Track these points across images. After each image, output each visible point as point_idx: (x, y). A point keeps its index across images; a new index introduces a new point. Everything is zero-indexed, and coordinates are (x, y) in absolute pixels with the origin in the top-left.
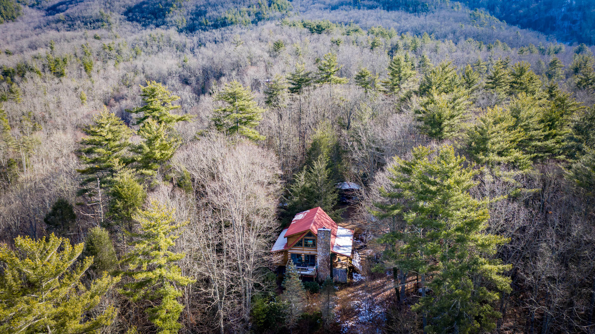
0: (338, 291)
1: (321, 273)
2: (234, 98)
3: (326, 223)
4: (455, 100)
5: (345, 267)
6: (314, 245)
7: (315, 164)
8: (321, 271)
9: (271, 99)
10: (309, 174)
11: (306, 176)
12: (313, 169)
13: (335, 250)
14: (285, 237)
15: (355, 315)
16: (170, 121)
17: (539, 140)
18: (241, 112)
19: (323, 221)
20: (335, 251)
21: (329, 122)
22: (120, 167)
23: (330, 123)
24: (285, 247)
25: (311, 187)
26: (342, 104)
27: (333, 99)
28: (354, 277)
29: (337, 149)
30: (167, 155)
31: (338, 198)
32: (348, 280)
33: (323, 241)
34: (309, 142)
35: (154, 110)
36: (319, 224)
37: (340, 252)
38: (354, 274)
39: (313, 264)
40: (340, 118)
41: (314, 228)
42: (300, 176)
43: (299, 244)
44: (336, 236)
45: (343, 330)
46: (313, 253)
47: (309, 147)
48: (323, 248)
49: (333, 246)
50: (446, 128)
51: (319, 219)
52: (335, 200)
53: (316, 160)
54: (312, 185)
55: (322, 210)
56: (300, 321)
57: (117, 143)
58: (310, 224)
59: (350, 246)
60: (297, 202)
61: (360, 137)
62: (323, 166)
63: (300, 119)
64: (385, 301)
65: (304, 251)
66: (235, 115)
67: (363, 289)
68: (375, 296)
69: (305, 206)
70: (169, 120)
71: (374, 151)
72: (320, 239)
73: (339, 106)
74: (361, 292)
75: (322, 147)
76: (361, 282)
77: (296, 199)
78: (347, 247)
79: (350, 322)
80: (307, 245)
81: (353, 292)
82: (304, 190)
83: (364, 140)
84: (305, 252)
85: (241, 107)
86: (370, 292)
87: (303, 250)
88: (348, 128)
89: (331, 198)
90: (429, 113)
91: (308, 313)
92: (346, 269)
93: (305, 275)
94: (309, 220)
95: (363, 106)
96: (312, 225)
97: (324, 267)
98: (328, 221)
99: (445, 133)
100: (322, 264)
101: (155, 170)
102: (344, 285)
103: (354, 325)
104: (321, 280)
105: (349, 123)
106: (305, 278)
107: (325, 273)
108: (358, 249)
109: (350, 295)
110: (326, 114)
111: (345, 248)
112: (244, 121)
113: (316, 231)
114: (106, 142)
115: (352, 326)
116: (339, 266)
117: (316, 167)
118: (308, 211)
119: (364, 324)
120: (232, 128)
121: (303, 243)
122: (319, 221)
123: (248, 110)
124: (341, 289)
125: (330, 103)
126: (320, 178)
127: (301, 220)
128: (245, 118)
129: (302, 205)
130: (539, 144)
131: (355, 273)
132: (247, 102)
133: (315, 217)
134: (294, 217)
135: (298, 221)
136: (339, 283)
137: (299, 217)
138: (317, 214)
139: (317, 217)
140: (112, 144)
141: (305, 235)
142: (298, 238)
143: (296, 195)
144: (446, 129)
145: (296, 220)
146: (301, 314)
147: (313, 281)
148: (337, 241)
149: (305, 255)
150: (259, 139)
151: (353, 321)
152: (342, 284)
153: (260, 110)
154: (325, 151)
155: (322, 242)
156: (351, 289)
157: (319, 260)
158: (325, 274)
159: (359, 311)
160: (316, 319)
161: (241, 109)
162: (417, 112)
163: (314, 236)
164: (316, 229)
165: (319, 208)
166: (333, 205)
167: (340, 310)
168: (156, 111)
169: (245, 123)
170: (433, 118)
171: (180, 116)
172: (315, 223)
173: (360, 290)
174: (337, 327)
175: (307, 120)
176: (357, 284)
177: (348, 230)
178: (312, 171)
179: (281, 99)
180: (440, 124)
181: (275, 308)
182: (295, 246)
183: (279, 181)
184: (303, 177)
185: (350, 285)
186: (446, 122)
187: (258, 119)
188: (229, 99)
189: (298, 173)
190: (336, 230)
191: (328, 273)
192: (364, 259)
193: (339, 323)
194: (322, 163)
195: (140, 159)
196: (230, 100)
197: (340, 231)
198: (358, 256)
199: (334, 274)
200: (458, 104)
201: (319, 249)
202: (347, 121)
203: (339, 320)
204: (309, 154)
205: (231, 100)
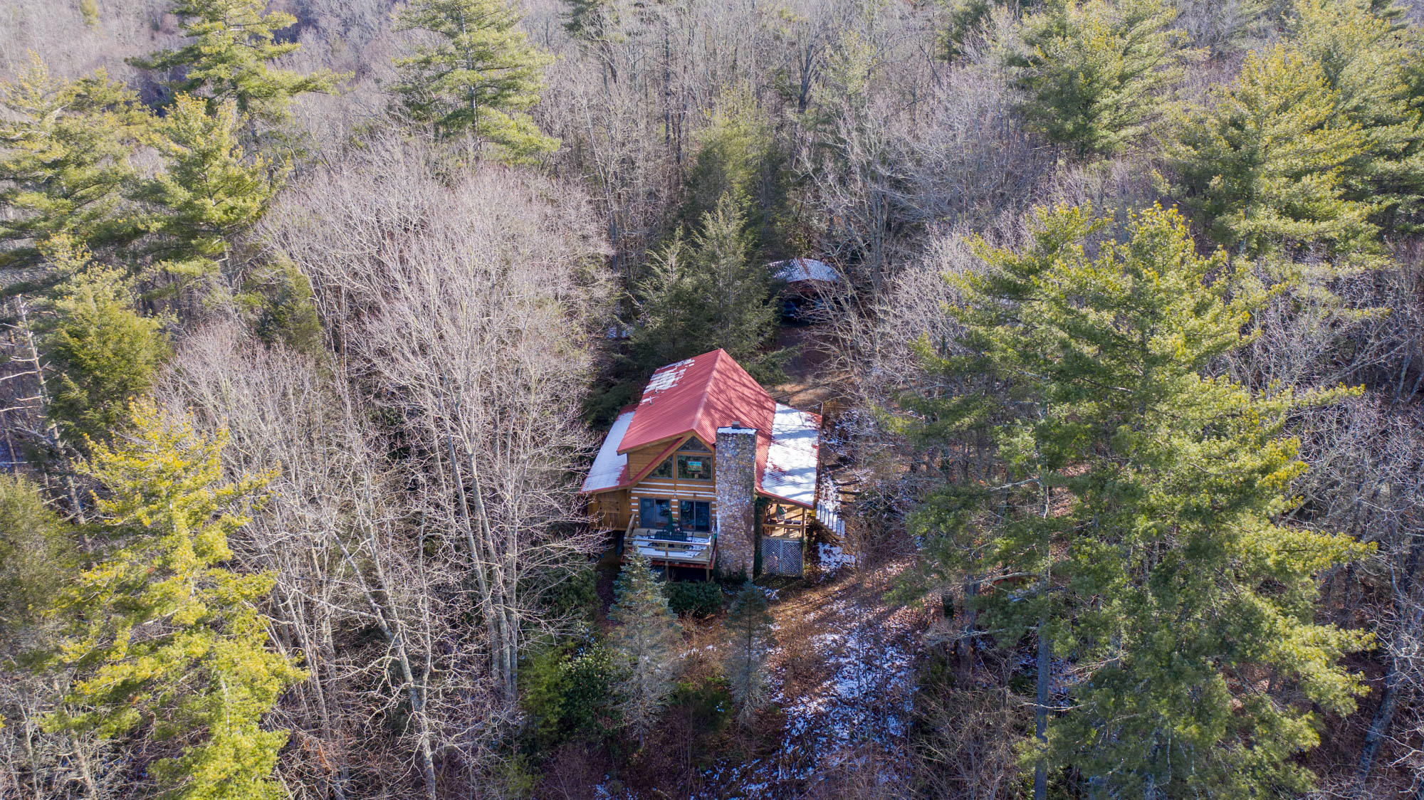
0: (776, 603)
1: (726, 553)
2: (457, 19)
3: (742, 398)
4: (1131, 22)
5: (797, 534)
6: (707, 475)
7: (709, 223)
8: (729, 547)
9: (581, 17)
10: (692, 250)
11: (682, 256)
12: (703, 236)
13: (769, 488)
14: (619, 453)
15: (826, 679)
16: (269, 94)
17: (1392, 156)
18: (479, 64)
19: (732, 394)
20: (767, 491)
21: (748, 85)
22: (78, 263)
23: (753, 89)
24: (621, 479)
25: (696, 290)
26: (788, 32)
27: (760, 15)
28: (824, 557)
29: (774, 169)
30: (244, 211)
31: (776, 320)
32: (806, 568)
33: (733, 465)
34: (692, 150)
35: (220, 59)
36: (720, 406)
37: (782, 491)
38: (821, 548)
39: (704, 527)
40: (780, 72)
41: (706, 423)
42: (665, 259)
43: (664, 471)
44: (770, 439)
45: (793, 725)
46: (703, 495)
47: (690, 165)
48: (733, 483)
49: (761, 474)
50: (1106, 114)
51: (721, 391)
52: (768, 324)
53: (712, 209)
54: (701, 282)
55: (730, 360)
56: (666, 713)
57: (90, 172)
58: (696, 410)
59: (809, 470)
60: (658, 332)
61: (845, 142)
62: (732, 229)
63: (667, 76)
64: (913, 631)
65: (677, 492)
66: (462, 74)
67: (847, 594)
68: (882, 617)
69: (681, 344)
70: (265, 90)
71: (884, 188)
72: (726, 457)
73: (777, 38)
74: (842, 604)
75: (730, 166)
76: (843, 572)
77: (655, 323)
78: (801, 472)
79: (812, 700)
80: (685, 473)
81: (819, 608)
82: (679, 298)
83: (856, 154)
84: (679, 493)
85: (481, 48)
86: (867, 602)
87: (675, 488)
88: (803, 103)
89: (758, 317)
90: (1053, 64)
91: (691, 686)
92: (801, 539)
93: (682, 562)
94: (689, 394)
95: (850, 39)
96: (700, 414)
97: (736, 535)
98: (747, 392)
99: (1104, 133)
100: (728, 529)
101: (215, 258)
102: (795, 586)
103: (822, 709)
104: (729, 570)
105: (805, 87)
106: (680, 573)
107: (738, 553)
108: (832, 467)
109: (812, 616)
110: (739, 63)
111: (798, 479)
112: (489, 92)
113: (709, 434)
114: (49, 173)
115: (818, 715)
116: (779, 532)
117: (711, 229)
118: (690, 362)
119: (852, 703)
120: (456, 115)
121: (675, 469)
122: (722, 397)
123: (504, 58)
124: (784, 597)
125: (752, 30)
126: (723, 262)
127: (670, 392)
128: (493, 83)
129: (674, 341)
130: (1392, 166)
131: (824, 543)
132: (495, 34)
133: (710, 387)
134: (648, 381)
135: (661, 395)
136: (778, 578)
137: (664, 380)
138: (715, 374)
139: (716, 385)
140: (73, 173)
141: (679, 445)
142: (660, 455)
143: (655, 311)
144: (1106, 117)
145: (653, 393)
146: (668, 689)
147: (703, 578)
148: (774, 456)
149: (681, 501)
150: (538, 149)
151: (820, 696)
152: (788, 580)
153: (541, 58)
154: (738, 177)
155: (729, 468)
156: (816, 596)
157: (719, 516)
158: (740, 556)
159: (839, 667)
160: (715, 701)
161: (481, 57)
162: (1013, 61)
163: (706, 450)
164: (713, 425)
165: (722, 352)
166: (761, 339)
167: (784, 665)
168: (223, 61)
169: (494, 102)
170: (1070, 83)
171: (301, 78)
172: (709, 407)
173: (841, 598)
174: (774, 716)
175: (684, 80)
176: (831, 579)
177: (804, 415)
178: (700, 241)
179: (608, 19)
180: (1090, 101)
181: (589, 677)
182: (652, 476)
183: (603, 276)
184: (673, 260)
185: (813, 582)
186: (1107, 98)
187: (532, 86)
188: (442, 23)
189: (656, 248)
190: (770, 416)
191: (749, 551)
192: (851, 498)
193: (779, 705)
194: (728, 220)
195: (159, 225)
196: (443, 28)
197: (786, 420)
198: (832, 489)
199: (763, 554)
200: (1141, 37)
201: (721, 484)
202: (798, 82)
203: (781, 695)
204: (692, 184)
205: (449, 26)
